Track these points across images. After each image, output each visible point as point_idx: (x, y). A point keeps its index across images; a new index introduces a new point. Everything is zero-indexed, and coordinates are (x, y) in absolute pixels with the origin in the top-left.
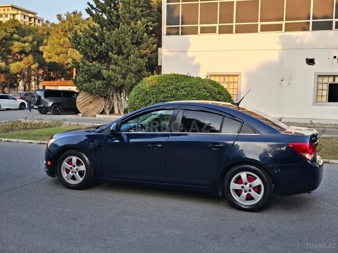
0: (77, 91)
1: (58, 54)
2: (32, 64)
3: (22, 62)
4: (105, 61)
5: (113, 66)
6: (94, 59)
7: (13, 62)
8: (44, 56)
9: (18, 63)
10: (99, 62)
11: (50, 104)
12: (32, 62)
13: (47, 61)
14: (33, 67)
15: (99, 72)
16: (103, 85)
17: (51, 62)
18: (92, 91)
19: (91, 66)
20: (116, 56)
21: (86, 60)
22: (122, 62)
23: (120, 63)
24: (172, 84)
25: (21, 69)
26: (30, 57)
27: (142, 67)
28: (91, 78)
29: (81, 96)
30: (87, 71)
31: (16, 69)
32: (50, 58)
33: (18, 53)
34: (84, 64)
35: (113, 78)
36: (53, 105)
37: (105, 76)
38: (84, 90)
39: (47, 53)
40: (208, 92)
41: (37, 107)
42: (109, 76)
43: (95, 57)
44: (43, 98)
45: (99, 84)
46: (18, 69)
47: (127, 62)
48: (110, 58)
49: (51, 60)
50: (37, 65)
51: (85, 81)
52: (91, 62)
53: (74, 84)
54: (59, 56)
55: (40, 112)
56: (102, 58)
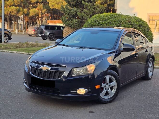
0: (64, 26)
1: (58, 4)
2: (42, 10)
3: (37, 9)
4: (81, 7)
5: (84, 10)
6: (74, 6)
7: (32, 9)
8: (50, 5)
9: (34, 9)
10: (76, 7)
11: (48, 34)
12: (42, 8)
13: (51, 8)
14: (43, 11)
15: (76, 14)
16: (78, 22)
17: (53, 9)
18: (71, 26)
19: (72, 10)
20: (87, 3)
21: (69, 6)
22: (90, 7)
23: (89, 7)
24: (108, 19)
25: (36, 13)
26: (42, 5)
27: (102, 10)
28: (72, 17)
29: (66, 29)
30: (69, 13)
31: (33, 12)
32: (53, 6)
33: (35, 3)
34: (67, 8)
35: (84, 17)
36: (50, 34)
37: (80, 16)
38: (67, 25)
39: (51, 3)
40: (131, 25)
41: (40, 36)
42: (82, 16)
43: (74, 4)
44: (44, 30)
45: (76, 22)
46: (34, 13)
47: (93, 7)
48: (84, 5)
49: (53, 7)
50: (45, 10)
51: (68, 20)
52: (72, 8)
53: (62, 21)
54: (58, 5)
55: (43, 38)
56: (78, 5)
